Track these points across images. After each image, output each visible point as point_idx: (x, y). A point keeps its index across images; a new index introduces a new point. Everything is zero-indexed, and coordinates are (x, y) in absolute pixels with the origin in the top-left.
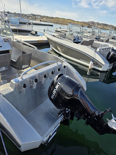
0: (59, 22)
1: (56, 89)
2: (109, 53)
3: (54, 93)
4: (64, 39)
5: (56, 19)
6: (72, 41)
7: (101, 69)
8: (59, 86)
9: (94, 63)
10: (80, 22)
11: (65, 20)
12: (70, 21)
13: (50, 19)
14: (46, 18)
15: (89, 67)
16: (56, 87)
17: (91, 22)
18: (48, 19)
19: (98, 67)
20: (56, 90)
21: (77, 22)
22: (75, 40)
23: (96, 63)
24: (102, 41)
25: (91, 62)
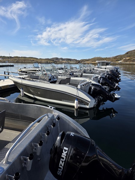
0: (19, 61)
1: (63, 158)
2: (90, 88)
3: (61, 165)
4: (38, 81)
5: (15, 59)
6: (48, 81)
7: (88, 107)
8: (66, 152)
9: (79, 102)
10: (44, 59)
11: (26, 59)
12: (33, 59)
13: (7, 59)
14: (3, 58)
15: (75, 107)
16: (62, 156)
17: (55, 58)
18: (5, 59)
19: (85, 105)
20: (64, 160)
21: (40, 59)
22: (50, 80)
23: (81, 101)
24: (77, 76)
25: (76, 101)
